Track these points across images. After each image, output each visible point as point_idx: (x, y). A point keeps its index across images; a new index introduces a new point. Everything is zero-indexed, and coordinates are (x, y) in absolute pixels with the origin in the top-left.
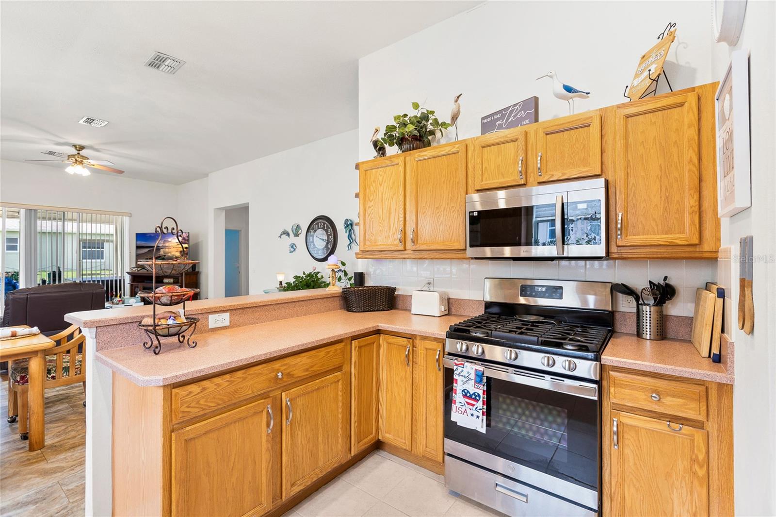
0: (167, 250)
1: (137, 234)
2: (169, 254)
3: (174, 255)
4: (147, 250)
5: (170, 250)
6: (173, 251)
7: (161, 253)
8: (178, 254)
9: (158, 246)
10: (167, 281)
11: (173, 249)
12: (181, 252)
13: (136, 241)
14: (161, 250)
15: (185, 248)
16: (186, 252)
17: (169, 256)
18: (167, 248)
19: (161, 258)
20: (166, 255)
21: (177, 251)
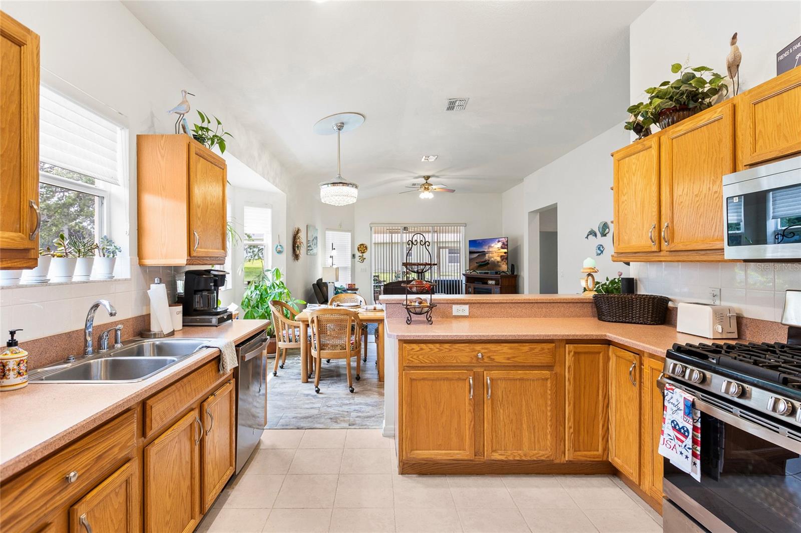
0: (490, 255)
1: (470, 241)
2: (492, 259)
3: (495, 260)
4: (477, 255)
5: (493, 255)
6: (495, 256)
7: (487, 257)
8: (499, 259)
9: (484, 251)
10: (490, 282)
11: (495, 254)
12: (501, 256)
13: (469, 247)
14: (487, 255)
15: (505, 253)
16: (505, 257)
17: (492, 261)
18: (490, 253)
19: (486, 262)
20: (490, 259)
21: (498, 256)
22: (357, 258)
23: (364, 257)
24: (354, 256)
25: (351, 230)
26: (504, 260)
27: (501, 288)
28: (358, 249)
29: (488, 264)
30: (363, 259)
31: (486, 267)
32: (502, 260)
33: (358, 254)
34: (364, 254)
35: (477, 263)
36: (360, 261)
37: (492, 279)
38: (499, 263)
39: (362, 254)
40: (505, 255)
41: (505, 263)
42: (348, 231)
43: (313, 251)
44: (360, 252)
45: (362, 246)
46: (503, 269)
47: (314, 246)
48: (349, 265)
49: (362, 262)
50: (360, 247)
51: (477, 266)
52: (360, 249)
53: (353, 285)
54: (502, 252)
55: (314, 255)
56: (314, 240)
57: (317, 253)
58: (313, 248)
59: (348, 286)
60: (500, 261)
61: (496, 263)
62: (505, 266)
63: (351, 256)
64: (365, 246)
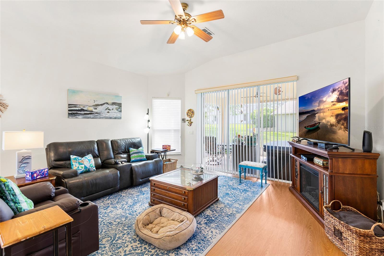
0: (322, 114)
1: (299, 98)
2: (324, 121)
5: (325, 114)
7: (317, 119)
8: (333, 120)
9: (314, 110)
10: (317, 160)
11: (328, 113)
12: (337, 116)
14: (317, 115)
15: (344, 109)
16: (343, 116)
17: (323, 124)
18: (322, 112)
19: (316, 126)
20: (321, 121)
21: (332, 116)
22: (187, 122)
23: (192, 121)
24: (183, 120)
26: (341, 123)
27: (331, 177)
28: (187, 114)
29: (318, 128)
30: (191, 124)
31: (315, 134)
32: (338, 122)
33: (187, 118)
34: (192, 119)
35: (305, 127)
36: (189, 124)
37: (320, 157)
38: (334, 127)
39: (190, 118)
40: (343, 112)
41: (342, 127)
42: (178, 99)
43: (103, 115)
44: (189, 116)
45: (190, 111)
46: (339, 137)
47: (103, 110)
48: (179, 128)
49: (190, 125)
50: (189, 112)
51: (307, 133)
52: (188, 114)
53: (168, 146)
54: (338, 109)
55: (109, 119)
56: (102, 105)
57: (121, 117)
58: (102, 112)
59: (163, 147)
60: (335, 124)
61: (329, 127)
62: (344, 132)
63: (181, 120)
64: (192, 111)
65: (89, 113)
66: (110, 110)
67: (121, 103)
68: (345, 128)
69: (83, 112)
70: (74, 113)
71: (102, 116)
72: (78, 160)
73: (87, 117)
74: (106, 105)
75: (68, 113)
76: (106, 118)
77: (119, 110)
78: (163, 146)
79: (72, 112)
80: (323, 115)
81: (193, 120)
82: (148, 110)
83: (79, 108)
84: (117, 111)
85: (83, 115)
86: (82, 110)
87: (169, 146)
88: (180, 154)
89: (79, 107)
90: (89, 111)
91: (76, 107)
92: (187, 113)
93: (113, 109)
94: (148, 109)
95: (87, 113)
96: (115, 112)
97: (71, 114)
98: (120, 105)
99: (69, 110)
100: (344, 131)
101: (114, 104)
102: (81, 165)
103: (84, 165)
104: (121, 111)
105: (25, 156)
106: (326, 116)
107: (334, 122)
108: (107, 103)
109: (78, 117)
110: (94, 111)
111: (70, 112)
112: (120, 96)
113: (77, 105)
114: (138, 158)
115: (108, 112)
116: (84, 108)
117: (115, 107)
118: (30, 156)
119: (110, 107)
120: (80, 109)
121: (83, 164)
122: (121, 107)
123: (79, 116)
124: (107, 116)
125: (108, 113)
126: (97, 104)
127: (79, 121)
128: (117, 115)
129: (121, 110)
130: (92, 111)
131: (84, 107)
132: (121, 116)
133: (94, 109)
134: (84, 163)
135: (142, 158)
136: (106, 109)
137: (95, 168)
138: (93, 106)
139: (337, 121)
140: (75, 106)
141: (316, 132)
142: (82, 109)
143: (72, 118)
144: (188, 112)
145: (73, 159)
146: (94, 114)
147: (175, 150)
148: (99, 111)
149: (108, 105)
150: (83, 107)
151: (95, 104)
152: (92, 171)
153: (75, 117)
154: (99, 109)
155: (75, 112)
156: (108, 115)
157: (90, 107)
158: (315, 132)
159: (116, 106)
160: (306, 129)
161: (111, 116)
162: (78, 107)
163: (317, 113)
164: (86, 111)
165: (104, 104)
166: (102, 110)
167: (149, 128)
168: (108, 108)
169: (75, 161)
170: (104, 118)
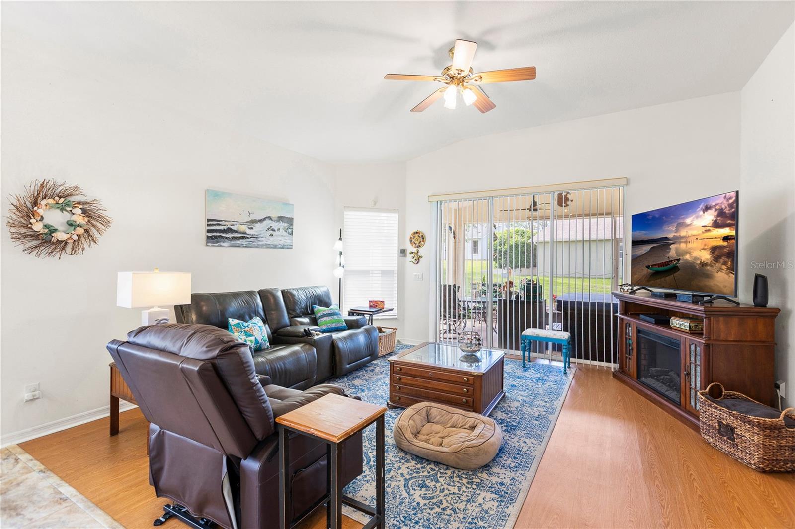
0: (683, 246)
2: (687, 257)
3: (696, 258)
5: (689, 246)
6: (694, 249)
7: (672, 253)
8: (706, 256)
9: (666, 239)
10: (675, 322)
11: (694, 245)
12: (714, 249)
13: (632, 232)
14: (672, 247)
15: (726, 239)
16: (726, 250)
17: (687, 262)
18: (682, 242)
19: (672, 265)
20: (681, 258)
21: (703, 249)
22: (409, 257)
23: (420, 254)
24: (403, 252)
25: (400, 209)
26: (722, 261)
27: (707, 347)
28: (411, 241)
29: (675, 269)
30: (418, 259)
31: (669, 278)
32: (716, 259)
33: (410, 248)
34: (420, 249)
35: (648, 267)
36: (414, 260)
37: (683, 316)
38: (708, 268)
39: (417, 249)
40: (725, 244)
41: (724, 267)
42: (393, 210)
43: (263, 241)
44: (414, 245)
45: (416, 235)
46: (718, 284)
47: (263, 232)
48: (395, 267)
49: (417, 262)
50: (414, 237)
51: (651, 276)
52: (413, 241)
53: (379, 303)
54: (716, 238)
55: (272, 248)
56: (261, 221)
57: (292, 246)
58: (262, 236)
59: (369, 304)
60: (709, 262)
61: (697, 267)
62: (726, 276)
63: (398, 252)
64: (421, 235)
65: (240, 237)
66: (275, 231)
67: (293, 218)
68: (728, 268)
69: (230, 236)
70: (216, 237)
71: (260, 243)
72: (243, 327)
73: (237, 245)
74: (267, 221)
75: (207, 236)
76: (268, 247)
77: (289, 231)
78: (370, 301)
79: (213, 234)
80: (686, 247)
81: (422, 251)
82: (341, 232)
83: (224, 227)
84: (286, 233)
85: (231, 241)
86: (229, 231)
87: (381, 302)
88: (396, 319)
89: (225, 225)
90: (240, 233)
91: (219, 224)
92: (411, 238)
93: (279, 229)
94: (341, 230)
95: (237, 237)
96: (282, 236)
97: (212, 238)
98: (290, 221)
99: (208, 231)
100: (728, 274)
101: (281, 218)
102: (250, 336)
103: (254, 337)
104: (291, 234)
105: (160, 319)
106: (690, 249)
107: (707, 259)
108: (270, 218)
109: (222, 244)
110: (248, 233)
111: (210, 235)
112: (291, 202)
113: (221, 221)
114: (334, 326)
115: (272, 235)
116: (232, 227)
117: (282, 225)
118: (167, 320)
119: (275, 225)
120: (225, 229)
121: (252, 335)
122: (292, 224)
123: (224, 242)
124: (269, 243)
125: (270, 238)
126: (253, 219)
127: (225, 252)
128: (285, 242)
129: (292, 232)
130: (245, 233)
131: (233, 225)
132: (292, 243)
133: (249, 229)
134: (255, 334)
135: (339, 325)
136: (269, 229)
137: (268, 344)
138: (247, 222)
139: (714, 257)
140: (218, 222)
141: (671, 275)
142: (228, 228)
143: (212, 246)
144: (412, 236)
145: (233, 326)
146: (248, 238)
147: (392, 310)
148: (257, 232)
149: (272, 220)
150: (231, 225)
151: (249, 219)
152: (265, 349)
153: (217, 244)
154: (258, 228)
155: (218, 235)
156: (272, 241)
157: (242, 224)
158: (669, 275)
159: (285, 222)
160: (649, 270)
161: (275, 244)
162: (222, 225)
163: (673, 243)
164: (236, 232)
165: (265, 219)
166: (261, 231)
167: (343, 267)
168: (271, 227)
169: (238, 329)
170: (265, 247)
